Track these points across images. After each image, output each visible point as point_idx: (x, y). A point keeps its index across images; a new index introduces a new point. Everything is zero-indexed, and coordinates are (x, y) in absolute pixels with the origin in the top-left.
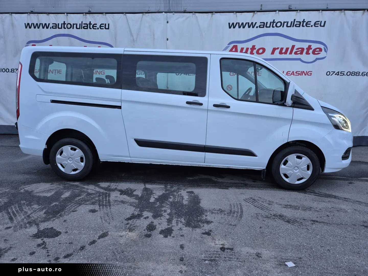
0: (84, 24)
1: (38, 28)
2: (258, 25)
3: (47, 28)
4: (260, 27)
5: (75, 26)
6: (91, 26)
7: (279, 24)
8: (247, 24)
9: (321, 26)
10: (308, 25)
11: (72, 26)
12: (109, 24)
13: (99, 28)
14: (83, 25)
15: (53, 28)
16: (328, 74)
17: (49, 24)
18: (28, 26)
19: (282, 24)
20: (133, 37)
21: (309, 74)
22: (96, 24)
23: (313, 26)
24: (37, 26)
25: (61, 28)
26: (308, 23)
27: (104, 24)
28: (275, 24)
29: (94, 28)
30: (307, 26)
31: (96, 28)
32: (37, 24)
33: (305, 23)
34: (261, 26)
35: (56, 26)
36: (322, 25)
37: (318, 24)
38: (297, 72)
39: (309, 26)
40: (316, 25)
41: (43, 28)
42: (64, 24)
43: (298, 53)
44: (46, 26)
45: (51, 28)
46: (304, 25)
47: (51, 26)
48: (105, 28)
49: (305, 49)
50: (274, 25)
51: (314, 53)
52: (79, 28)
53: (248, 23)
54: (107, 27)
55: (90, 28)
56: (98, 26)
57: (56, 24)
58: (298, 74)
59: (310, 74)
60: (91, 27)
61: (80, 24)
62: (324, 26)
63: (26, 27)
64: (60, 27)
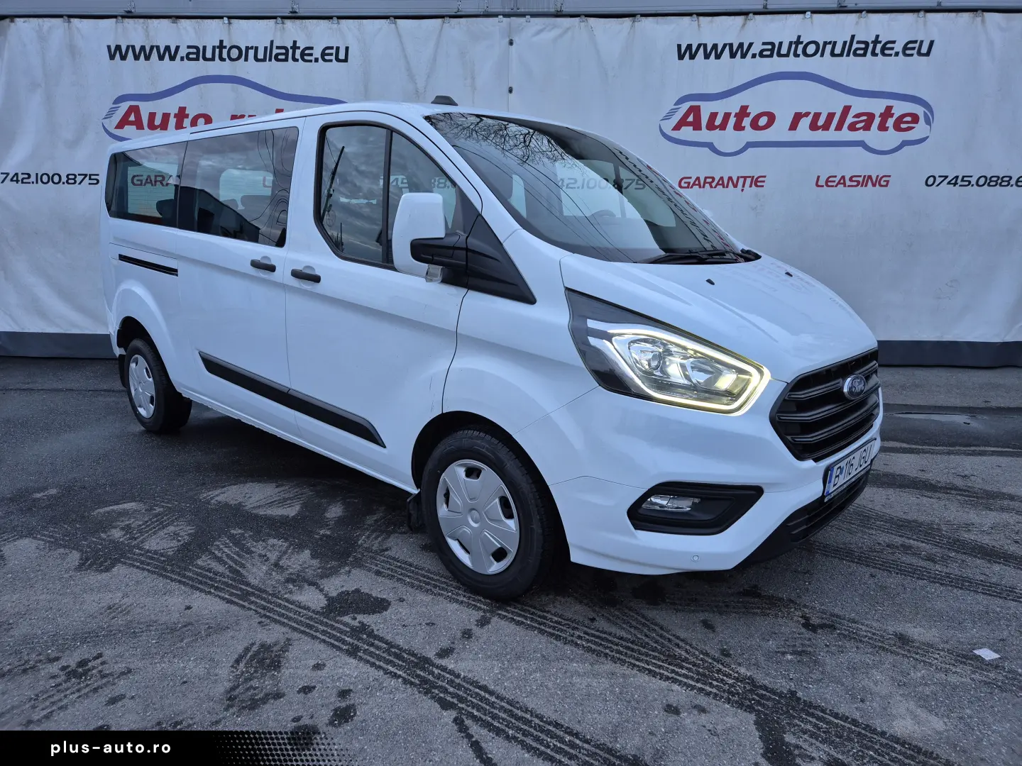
16: (931, 181)
21: (883, 183)
38: (854, 179)
43: (858, 126)
49: (877, 115)
51: (897, 127)
58: (855, 183)
59: (885, 183)
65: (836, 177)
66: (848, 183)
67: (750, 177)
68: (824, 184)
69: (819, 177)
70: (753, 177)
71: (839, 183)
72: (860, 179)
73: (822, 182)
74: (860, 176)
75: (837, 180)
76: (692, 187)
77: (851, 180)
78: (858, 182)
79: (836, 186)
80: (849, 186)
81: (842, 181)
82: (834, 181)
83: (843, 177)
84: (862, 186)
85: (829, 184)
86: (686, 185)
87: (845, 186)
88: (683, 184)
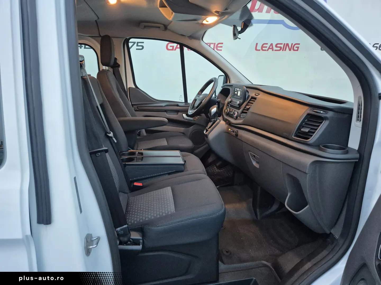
65: (267, 44)
66: (275, 48)
67: (212, 43)
68: (260, 49)
69: (257, 44)
70: (215, 44)
71: (269, 48)
72: (282, 46)
73: (259, 47)
74: (282, 44)
75: (268, 46)
76: (175, 50)
77: (276, 46)
78: (281, 47)
79: (268, 50)
80: (275, 50)
81: (271, 47)
82: (266, 47)
83: (272, 44)
84: (283, 50)
85: (264, 49)
86: (171, 48)
87: (273, 50)
88: (169, 48)
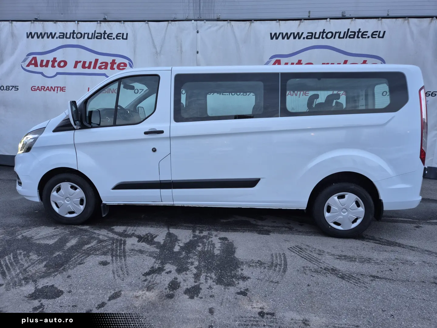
0: (97, 33)
1: (43, 38)
2: (305, 35)
3: (53, 38)
4: (307, 38)
5: (86, 35)
6: (106, 35)
7: (329, 35)
8: (292, 35)
9: (379, 37)
10: (364, 36)
11: (82, 36)
12: (127, 34)
13: (115, 39)
14: (96, 35)
15: (60, 38)
17: (55, 33)
18: (30, 35)
19: (333, 35)
20: (156, 49)
22: (112, 34)
23: (370, 37)
24: (41, 36)
25: (70, 38)
26: (365, 33)
27: (122, 34)
28: (325, 34)
29: (109, 38)
30: (362, 37)
31: (112, 38)
32: (41, 34)
33: (360, 34)
34: (309, 37)
35: (63, 36)
36: (381, 35)
37: (376, 35)
39: (366, 38)
40: (373, 36)
41: (48, 37)
42: (74, 33)
44: (52, 36)
45: (57, 38)
46: (360, 36)
47: (57, 35)
48: (123, 38)
50: (324, 36)
52: (91, 38)
53: (294, 33)
54: (125, 37)
55: (104, 38)
56: (114, 36)
57: (64, 33)
60: (106, 37)
61: (92, 34)
62: (383, 37)
63: (28, 37)
64: (68, 36)
